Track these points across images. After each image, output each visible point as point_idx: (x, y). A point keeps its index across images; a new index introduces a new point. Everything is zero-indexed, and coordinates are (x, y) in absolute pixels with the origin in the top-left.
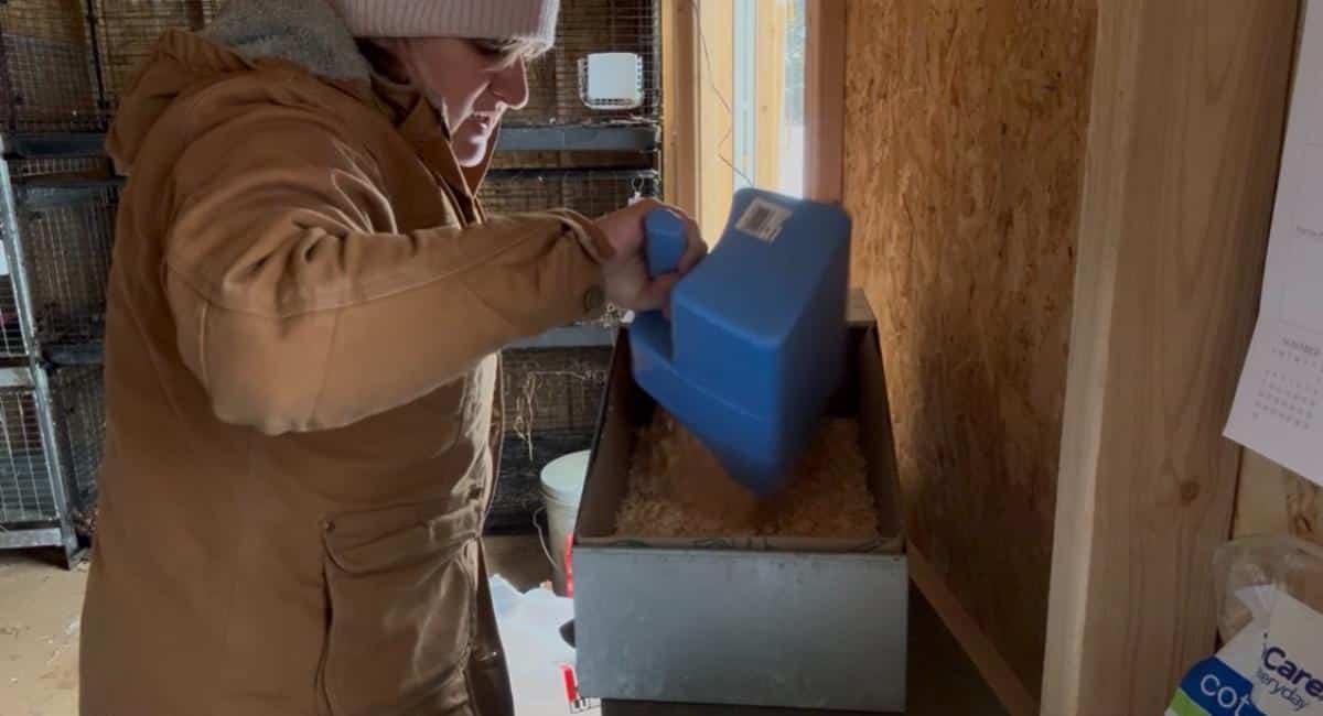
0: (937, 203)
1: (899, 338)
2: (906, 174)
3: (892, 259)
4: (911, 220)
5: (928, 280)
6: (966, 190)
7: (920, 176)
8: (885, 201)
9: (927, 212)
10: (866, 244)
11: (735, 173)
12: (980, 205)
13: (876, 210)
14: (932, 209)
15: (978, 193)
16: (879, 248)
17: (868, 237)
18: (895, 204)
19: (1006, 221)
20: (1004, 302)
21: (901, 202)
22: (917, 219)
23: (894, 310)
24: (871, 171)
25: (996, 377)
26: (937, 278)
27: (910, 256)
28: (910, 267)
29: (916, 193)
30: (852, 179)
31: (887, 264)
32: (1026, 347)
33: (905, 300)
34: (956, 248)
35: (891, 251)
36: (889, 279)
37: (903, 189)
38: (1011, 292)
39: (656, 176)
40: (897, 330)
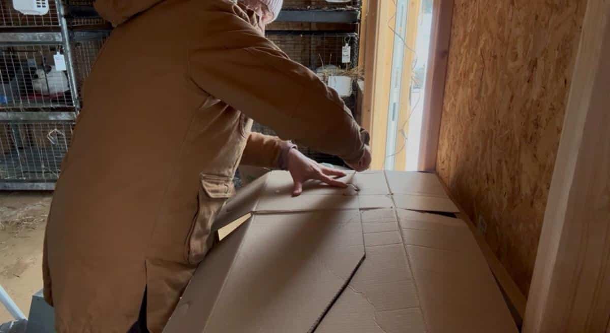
0: (498, 54)
1: (472, 120)
2: (483, 38)
3: (472, 81)
4: (484, 62)
5: (490, 92)
6: (514, 48)
7: (490, 40)
8: (471, 52)
9: (492, 59)
10: (459, 72)
11: (396, 35)
12: (520, 56)
13: (466, 56)
14: (495, 57)
15: (520, 50)
16: (466, 74)
17: (461, 69)
18: (476, 53)
19: (534, 65)
20: (528, 105)
21: (479, 53)
22: (487, 62)
23: (470, 106)
24: (465, 37)
25: (520, 143)
26: (494, 92)
27: (481, 80)
28: (481, 86)
29: (487, 48)
30: (455, 41)
31: (469, 83)
32: (537, 128)
33: (476, 101)
34: (506, 77)
35: (472, 76)
36: (470, 90)
37: (481, 46)
38: (533, 100)
39: (356, 36)
40: (471, 116)
